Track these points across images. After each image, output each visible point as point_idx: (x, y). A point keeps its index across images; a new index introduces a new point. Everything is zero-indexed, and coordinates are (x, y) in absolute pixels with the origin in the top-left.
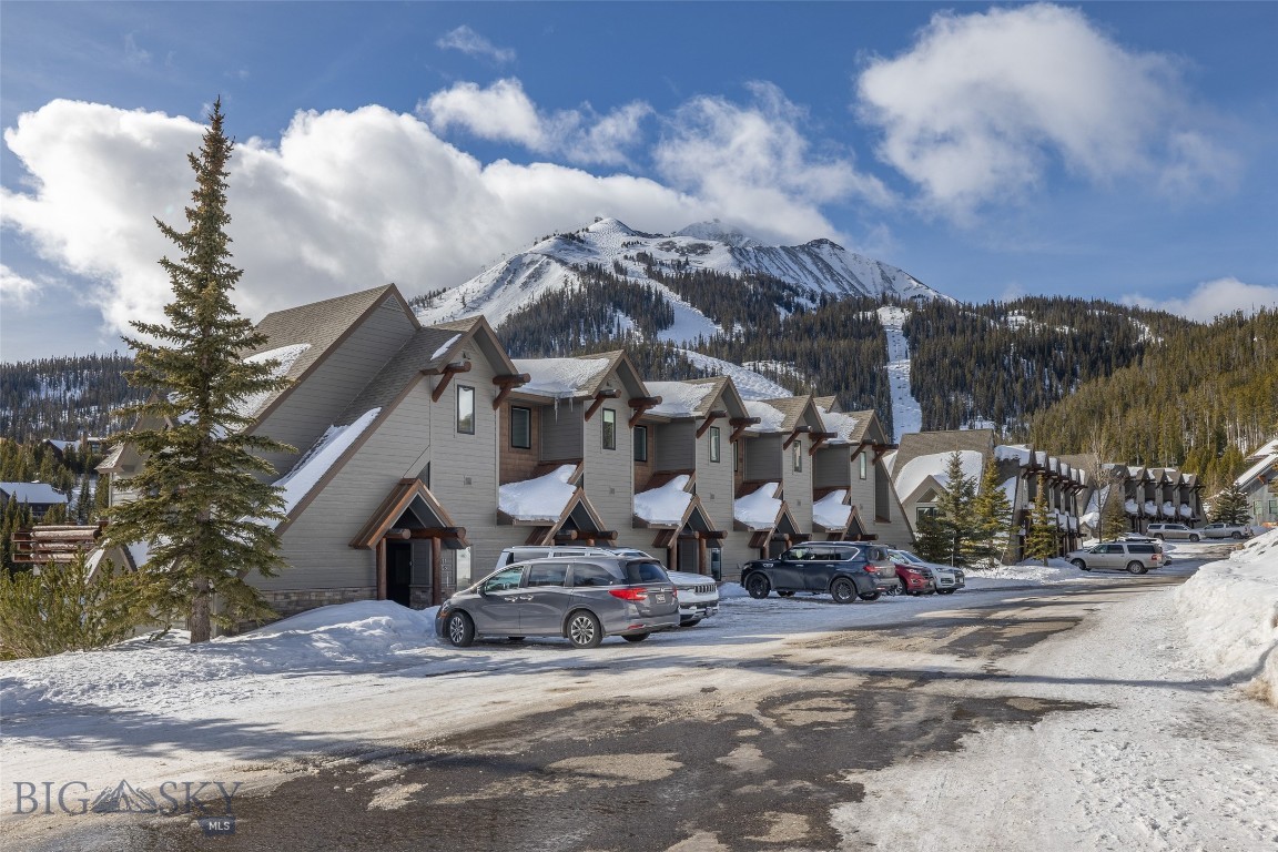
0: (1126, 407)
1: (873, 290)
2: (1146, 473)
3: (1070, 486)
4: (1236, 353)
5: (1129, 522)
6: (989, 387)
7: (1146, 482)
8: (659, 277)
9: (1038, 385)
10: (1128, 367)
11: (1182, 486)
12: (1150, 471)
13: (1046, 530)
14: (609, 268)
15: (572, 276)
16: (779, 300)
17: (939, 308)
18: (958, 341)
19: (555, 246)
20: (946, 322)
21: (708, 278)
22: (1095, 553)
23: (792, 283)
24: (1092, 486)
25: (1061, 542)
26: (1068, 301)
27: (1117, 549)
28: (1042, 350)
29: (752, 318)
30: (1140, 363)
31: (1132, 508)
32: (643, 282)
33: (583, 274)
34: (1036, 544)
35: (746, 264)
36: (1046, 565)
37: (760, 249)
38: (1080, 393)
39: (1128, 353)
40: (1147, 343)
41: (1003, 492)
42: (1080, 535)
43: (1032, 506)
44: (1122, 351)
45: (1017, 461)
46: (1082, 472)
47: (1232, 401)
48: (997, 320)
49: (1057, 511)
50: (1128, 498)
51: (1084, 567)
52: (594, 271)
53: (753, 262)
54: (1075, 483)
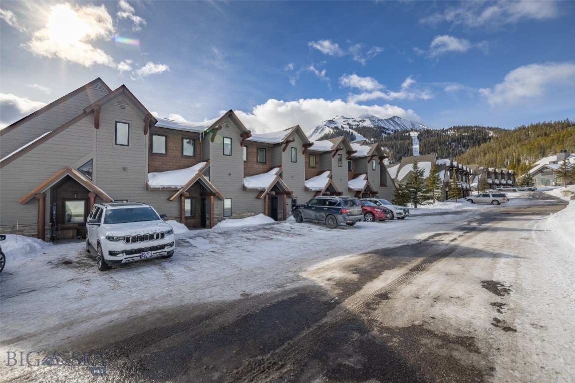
0: (485, 154)
1: (409, 127)
2: (495, 170)
3: (467, 174)
4: (523, 137)
5: (489, 186)
6: (442, 151)
7: (495, 173)
8: (352, 128)
9: (457, 149)
10: (486, 143)
11: (508, 174)
12: (497, 170)
13: (457, 189)
14: (340, 127)
15: (331, 130)
16: (383, 132)
17: (428, 131)
18: (433, 139)
19: (327, 123)
20: (429, 135)
21: (365, 127)
22: (477, 197)
23: (387, 128)
24: (475, 174)
25: (463, 193)
26: (467, 127)
27: (488, 196)
28: (459, 140)
29: (376, 137)
30: (490, 141)
31: (490, 181)
32: (348, 130)
33: (333, 129)
34: (453, 194)
35: (375, 124)
36: (457, 201)
37: (378, 120)
38: (470, 151)
39: (485, 139)
40: (492, 136)
41: (438, 175)
42: (471, 190)
43: (451, 180)
44: (484, 139)
45: (445, 165)
46: (471, 170)
47: (523, 149)
48: (445, 133)
49: (461, 182)
50: (488, 178)
51: (472, 202)
52: (336, 128)
53: (377, 123)
54: (469, 173)
